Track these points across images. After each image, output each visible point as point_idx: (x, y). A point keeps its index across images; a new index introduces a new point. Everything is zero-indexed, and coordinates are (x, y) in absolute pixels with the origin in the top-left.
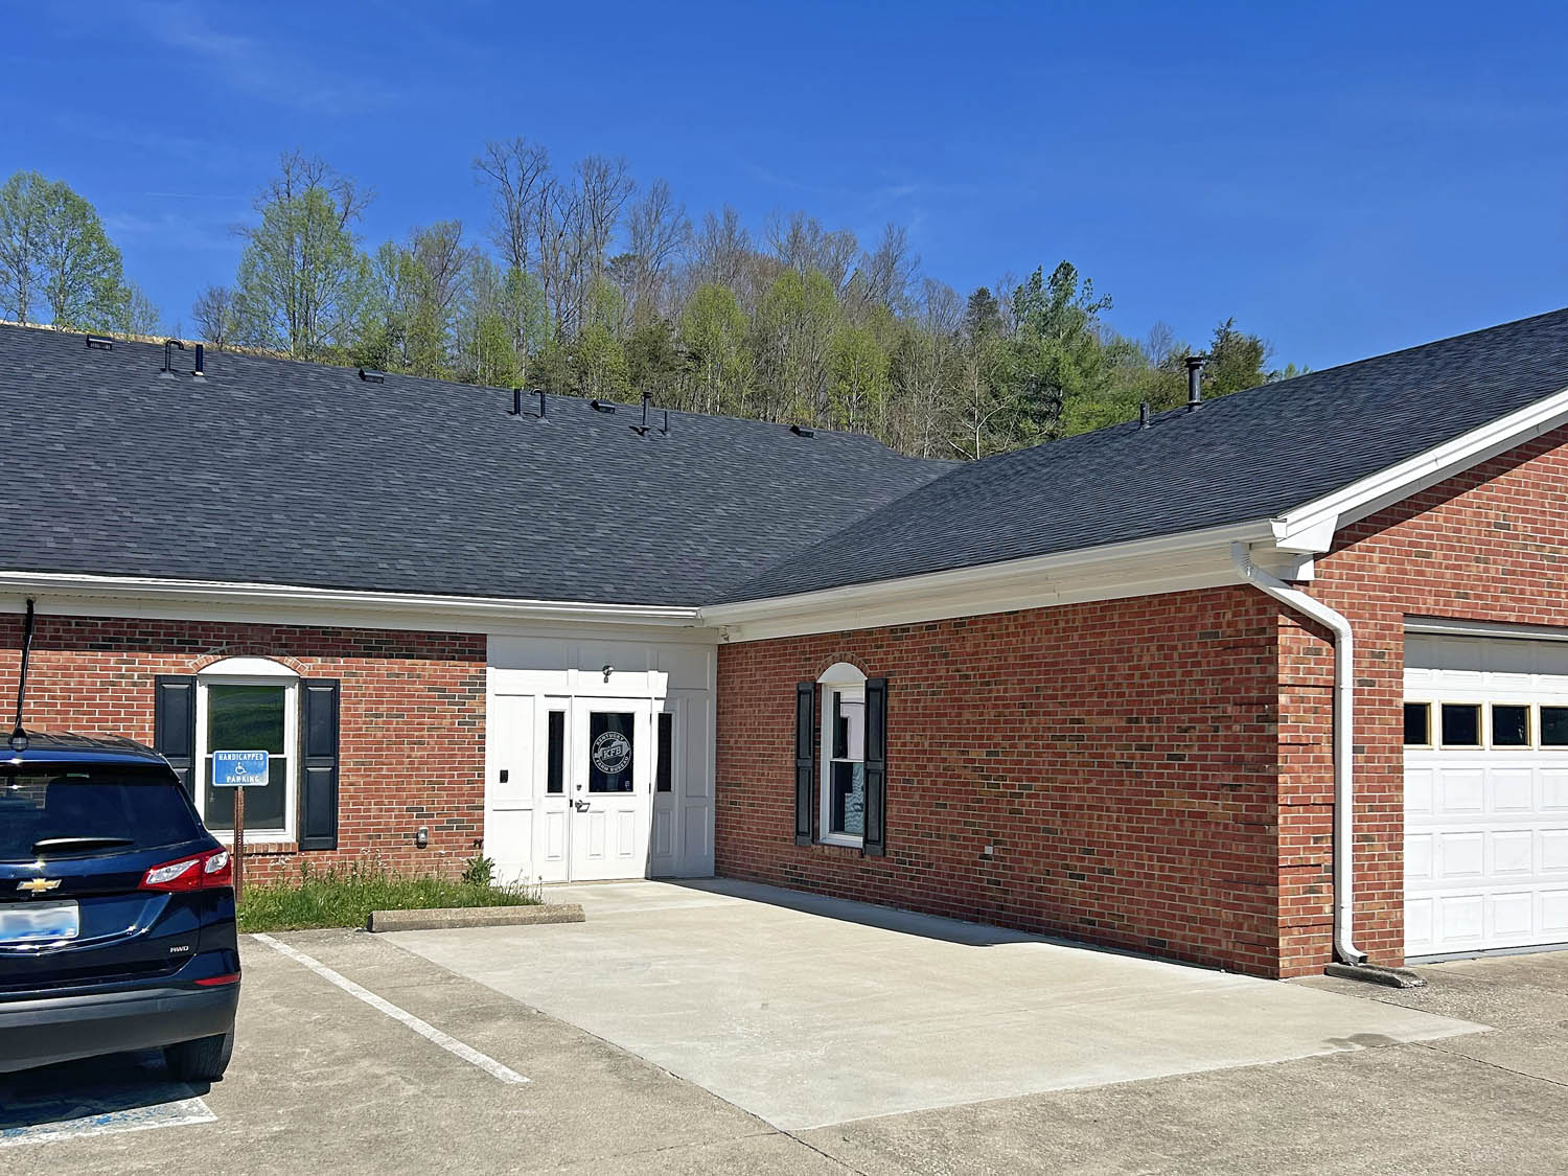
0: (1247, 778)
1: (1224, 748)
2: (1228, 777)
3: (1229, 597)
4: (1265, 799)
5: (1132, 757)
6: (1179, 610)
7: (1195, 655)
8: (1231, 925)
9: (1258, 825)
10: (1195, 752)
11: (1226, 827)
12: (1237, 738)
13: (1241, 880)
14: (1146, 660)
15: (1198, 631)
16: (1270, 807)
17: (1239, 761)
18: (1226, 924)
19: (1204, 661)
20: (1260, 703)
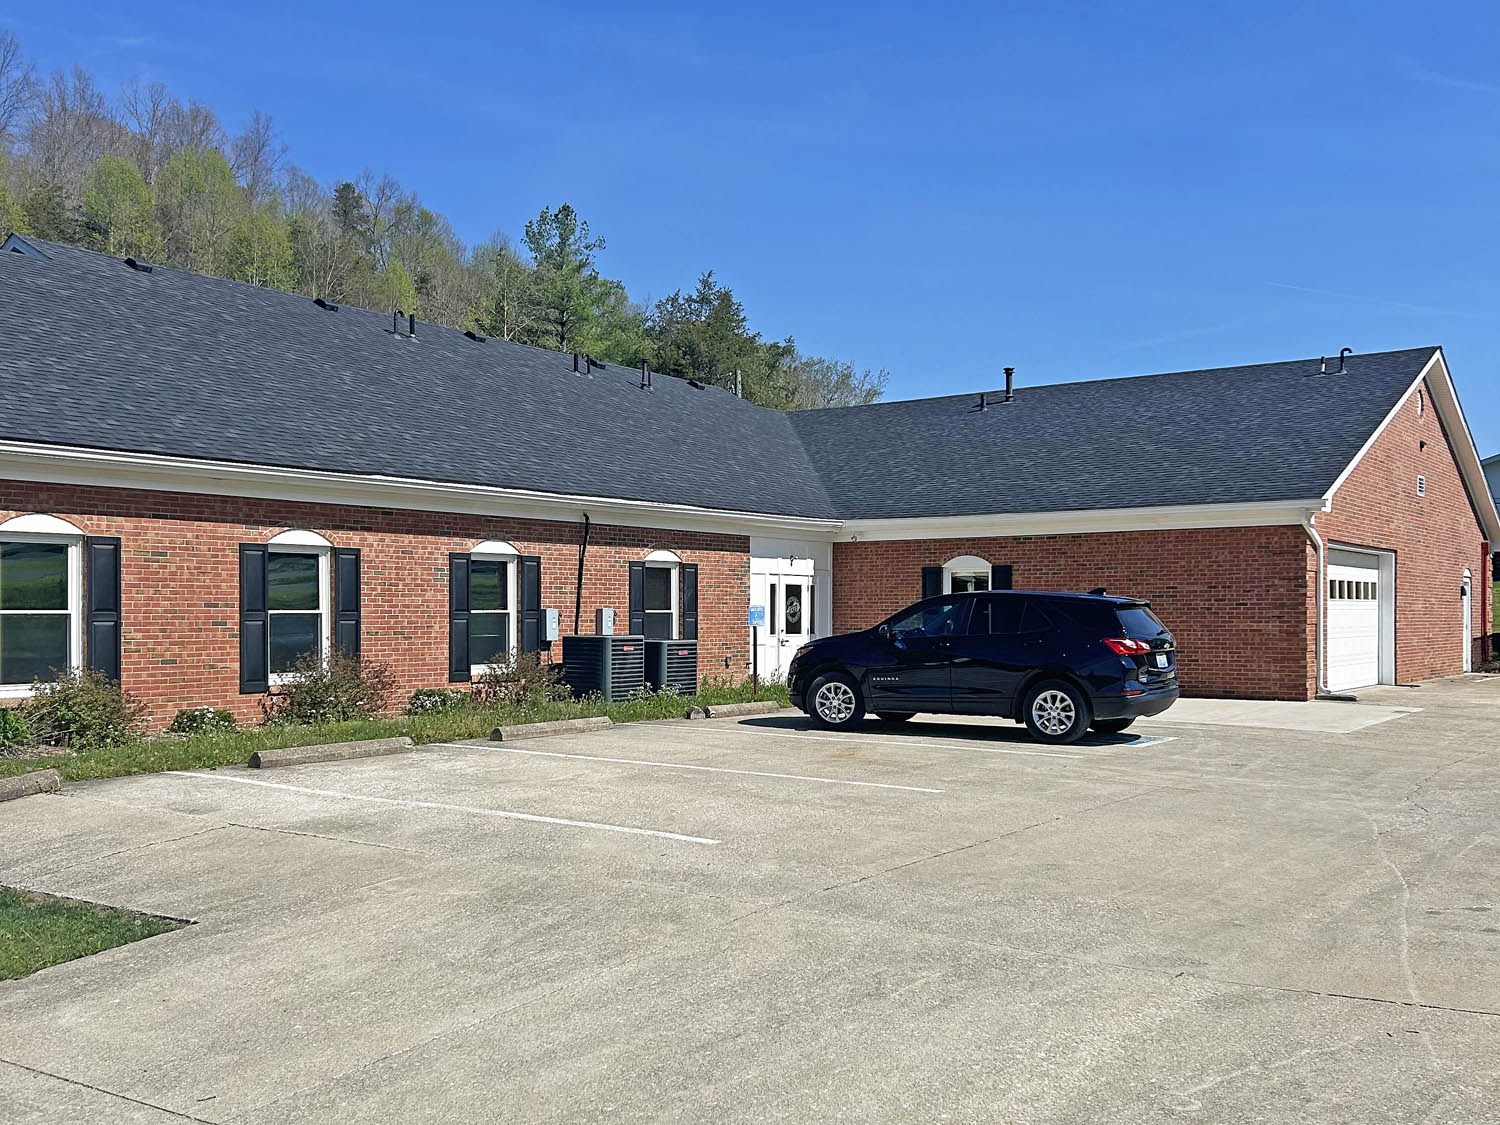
0: (1288, 613)
1: (1272, 599)
2: (1277, 613)
3: (1276, 530)
4: (1299, 622)
5: (1212, 605)
6: (1242, 535)
7: (1254, 556)
8: (1279, 680)
9: (1296, 634)
10: (1255, 601)
11: (1275, 635)
12: (1281, 595)
13: (1283, 659)
14: (1221, 558)
15: (1256, 545)
16: (1302, 626)
17: (1283, 605)
18: (1274, 680)
19: (1260, 559)
20: (1296, 579)
